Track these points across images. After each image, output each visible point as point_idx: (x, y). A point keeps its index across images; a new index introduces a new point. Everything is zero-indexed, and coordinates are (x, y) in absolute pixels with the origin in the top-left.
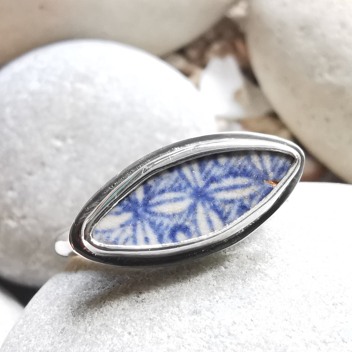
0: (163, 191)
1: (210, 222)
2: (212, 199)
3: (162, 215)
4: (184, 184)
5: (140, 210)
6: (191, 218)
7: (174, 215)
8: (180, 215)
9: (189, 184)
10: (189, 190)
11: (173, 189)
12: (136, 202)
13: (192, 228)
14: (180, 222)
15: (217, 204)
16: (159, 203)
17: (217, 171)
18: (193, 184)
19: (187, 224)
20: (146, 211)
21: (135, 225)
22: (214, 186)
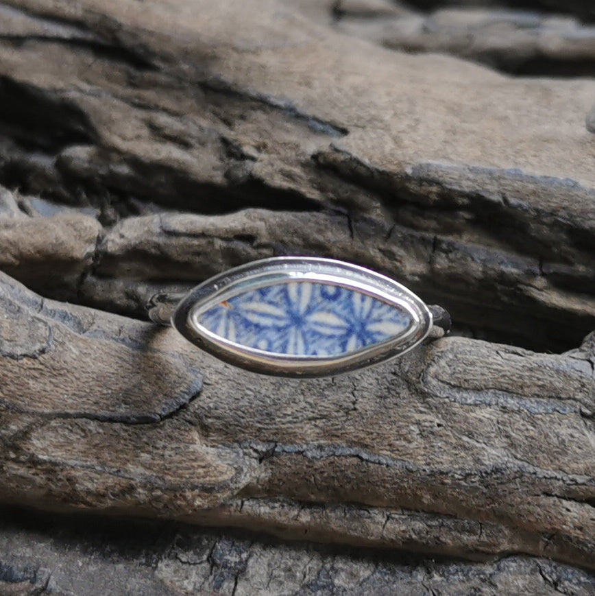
0: (331, 337)
1: (299, 292)
2: (288, 312)
3: (339, 316)
4: (308, 336)
5: (358, 328)
6: (315, 303)
7: (329, 311)
8: (322, 310)
9: (304, 334)
10: (305, 328)
11: (321, 336)
12: (359, 336)
13: (318, 293)
14: (326, 304)
15: (285, 306)
16: (338, 327)
17: (273, 335)
18: (299, 333)
19: (319, 299)
20: (353, 326)
21: (368, 316)
22: (282, 324)
